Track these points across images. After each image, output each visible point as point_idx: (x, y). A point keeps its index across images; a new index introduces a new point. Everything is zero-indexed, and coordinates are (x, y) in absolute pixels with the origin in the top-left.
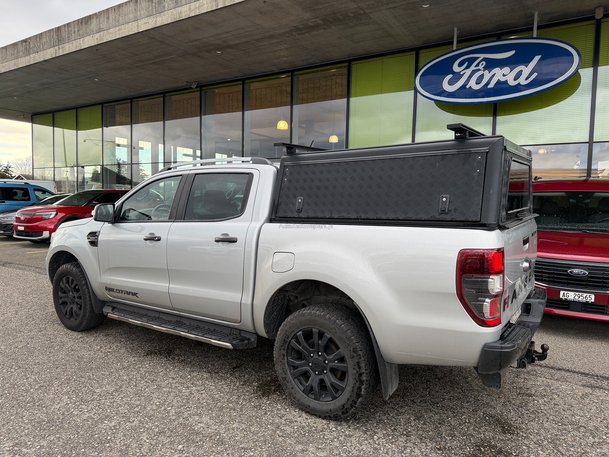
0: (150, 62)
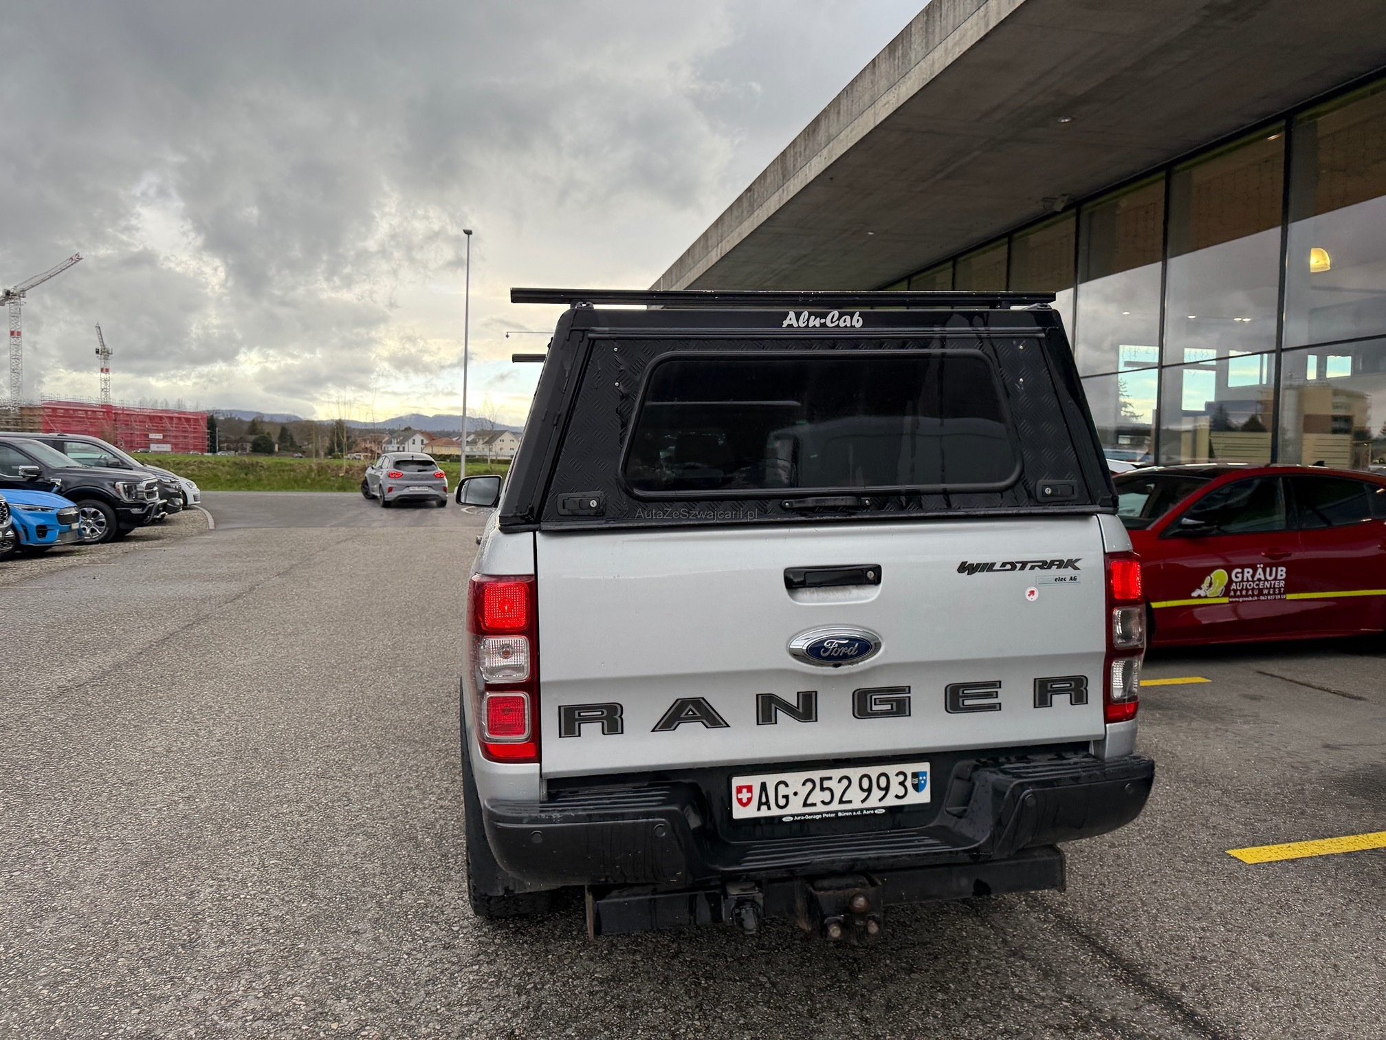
0: (939, 176)
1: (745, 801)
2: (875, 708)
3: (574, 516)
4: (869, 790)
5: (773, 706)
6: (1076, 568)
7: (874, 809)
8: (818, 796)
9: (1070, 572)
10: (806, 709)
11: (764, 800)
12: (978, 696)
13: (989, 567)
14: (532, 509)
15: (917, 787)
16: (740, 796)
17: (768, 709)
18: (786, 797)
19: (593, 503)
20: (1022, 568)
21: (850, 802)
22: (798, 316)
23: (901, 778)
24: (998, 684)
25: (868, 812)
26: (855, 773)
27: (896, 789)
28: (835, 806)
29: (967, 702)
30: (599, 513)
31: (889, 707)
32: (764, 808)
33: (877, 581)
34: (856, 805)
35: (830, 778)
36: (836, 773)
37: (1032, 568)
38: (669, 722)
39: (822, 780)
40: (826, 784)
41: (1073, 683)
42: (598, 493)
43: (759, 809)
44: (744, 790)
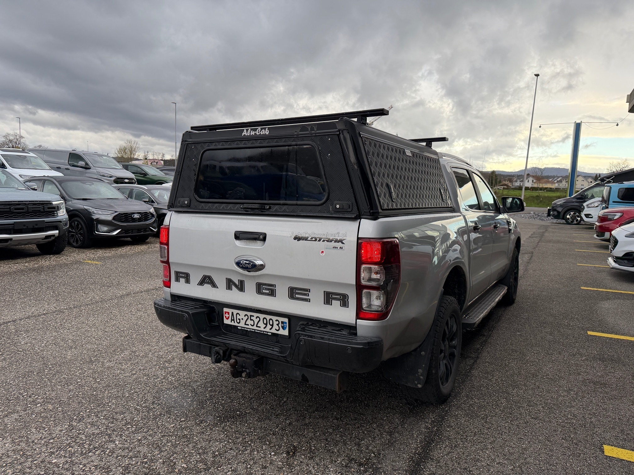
1: (227, 317)
2: (263, 291)
3: (182, 207)
4: (266, 324)
5: (231, 283)
6: (343, 243)
7: (268, 332)
8: (249, 322)
9: (340, 244)
10: (241, 287)
11: (233, 319)
12: (302, 294)
13: (306, 239)
14: (172, 203)
15: (284, 328)
16: (226, 315)
17: (230, 284)
18: (239, 319)
19: (186, 202)
20: (319, 240)
21: (260, 327)
22: (247, 130)
23: (277, 322)
24: (309, 290)
25: (265, 333)
26: (262, 316)
27: (275, 327)
28: (255, 327)
29: (297, 296)
30: (189, 206)
31: (268, 292)
32: (233, 321)
33: (264, 239)
34: (262, 329)
35: (253, 316)
36: (256, 315)
37: (324, 241)
38: (202, 283)
39: (251, 316)
40: (252, 318)
41: (341, 297)
42: (187, 199)
43: (231, 322)
44: (227, 313)
